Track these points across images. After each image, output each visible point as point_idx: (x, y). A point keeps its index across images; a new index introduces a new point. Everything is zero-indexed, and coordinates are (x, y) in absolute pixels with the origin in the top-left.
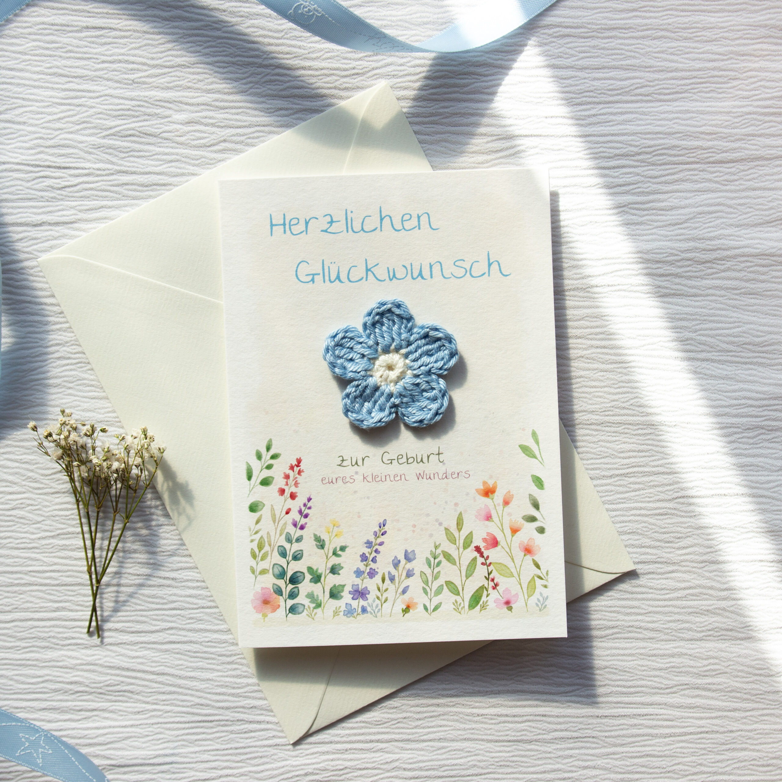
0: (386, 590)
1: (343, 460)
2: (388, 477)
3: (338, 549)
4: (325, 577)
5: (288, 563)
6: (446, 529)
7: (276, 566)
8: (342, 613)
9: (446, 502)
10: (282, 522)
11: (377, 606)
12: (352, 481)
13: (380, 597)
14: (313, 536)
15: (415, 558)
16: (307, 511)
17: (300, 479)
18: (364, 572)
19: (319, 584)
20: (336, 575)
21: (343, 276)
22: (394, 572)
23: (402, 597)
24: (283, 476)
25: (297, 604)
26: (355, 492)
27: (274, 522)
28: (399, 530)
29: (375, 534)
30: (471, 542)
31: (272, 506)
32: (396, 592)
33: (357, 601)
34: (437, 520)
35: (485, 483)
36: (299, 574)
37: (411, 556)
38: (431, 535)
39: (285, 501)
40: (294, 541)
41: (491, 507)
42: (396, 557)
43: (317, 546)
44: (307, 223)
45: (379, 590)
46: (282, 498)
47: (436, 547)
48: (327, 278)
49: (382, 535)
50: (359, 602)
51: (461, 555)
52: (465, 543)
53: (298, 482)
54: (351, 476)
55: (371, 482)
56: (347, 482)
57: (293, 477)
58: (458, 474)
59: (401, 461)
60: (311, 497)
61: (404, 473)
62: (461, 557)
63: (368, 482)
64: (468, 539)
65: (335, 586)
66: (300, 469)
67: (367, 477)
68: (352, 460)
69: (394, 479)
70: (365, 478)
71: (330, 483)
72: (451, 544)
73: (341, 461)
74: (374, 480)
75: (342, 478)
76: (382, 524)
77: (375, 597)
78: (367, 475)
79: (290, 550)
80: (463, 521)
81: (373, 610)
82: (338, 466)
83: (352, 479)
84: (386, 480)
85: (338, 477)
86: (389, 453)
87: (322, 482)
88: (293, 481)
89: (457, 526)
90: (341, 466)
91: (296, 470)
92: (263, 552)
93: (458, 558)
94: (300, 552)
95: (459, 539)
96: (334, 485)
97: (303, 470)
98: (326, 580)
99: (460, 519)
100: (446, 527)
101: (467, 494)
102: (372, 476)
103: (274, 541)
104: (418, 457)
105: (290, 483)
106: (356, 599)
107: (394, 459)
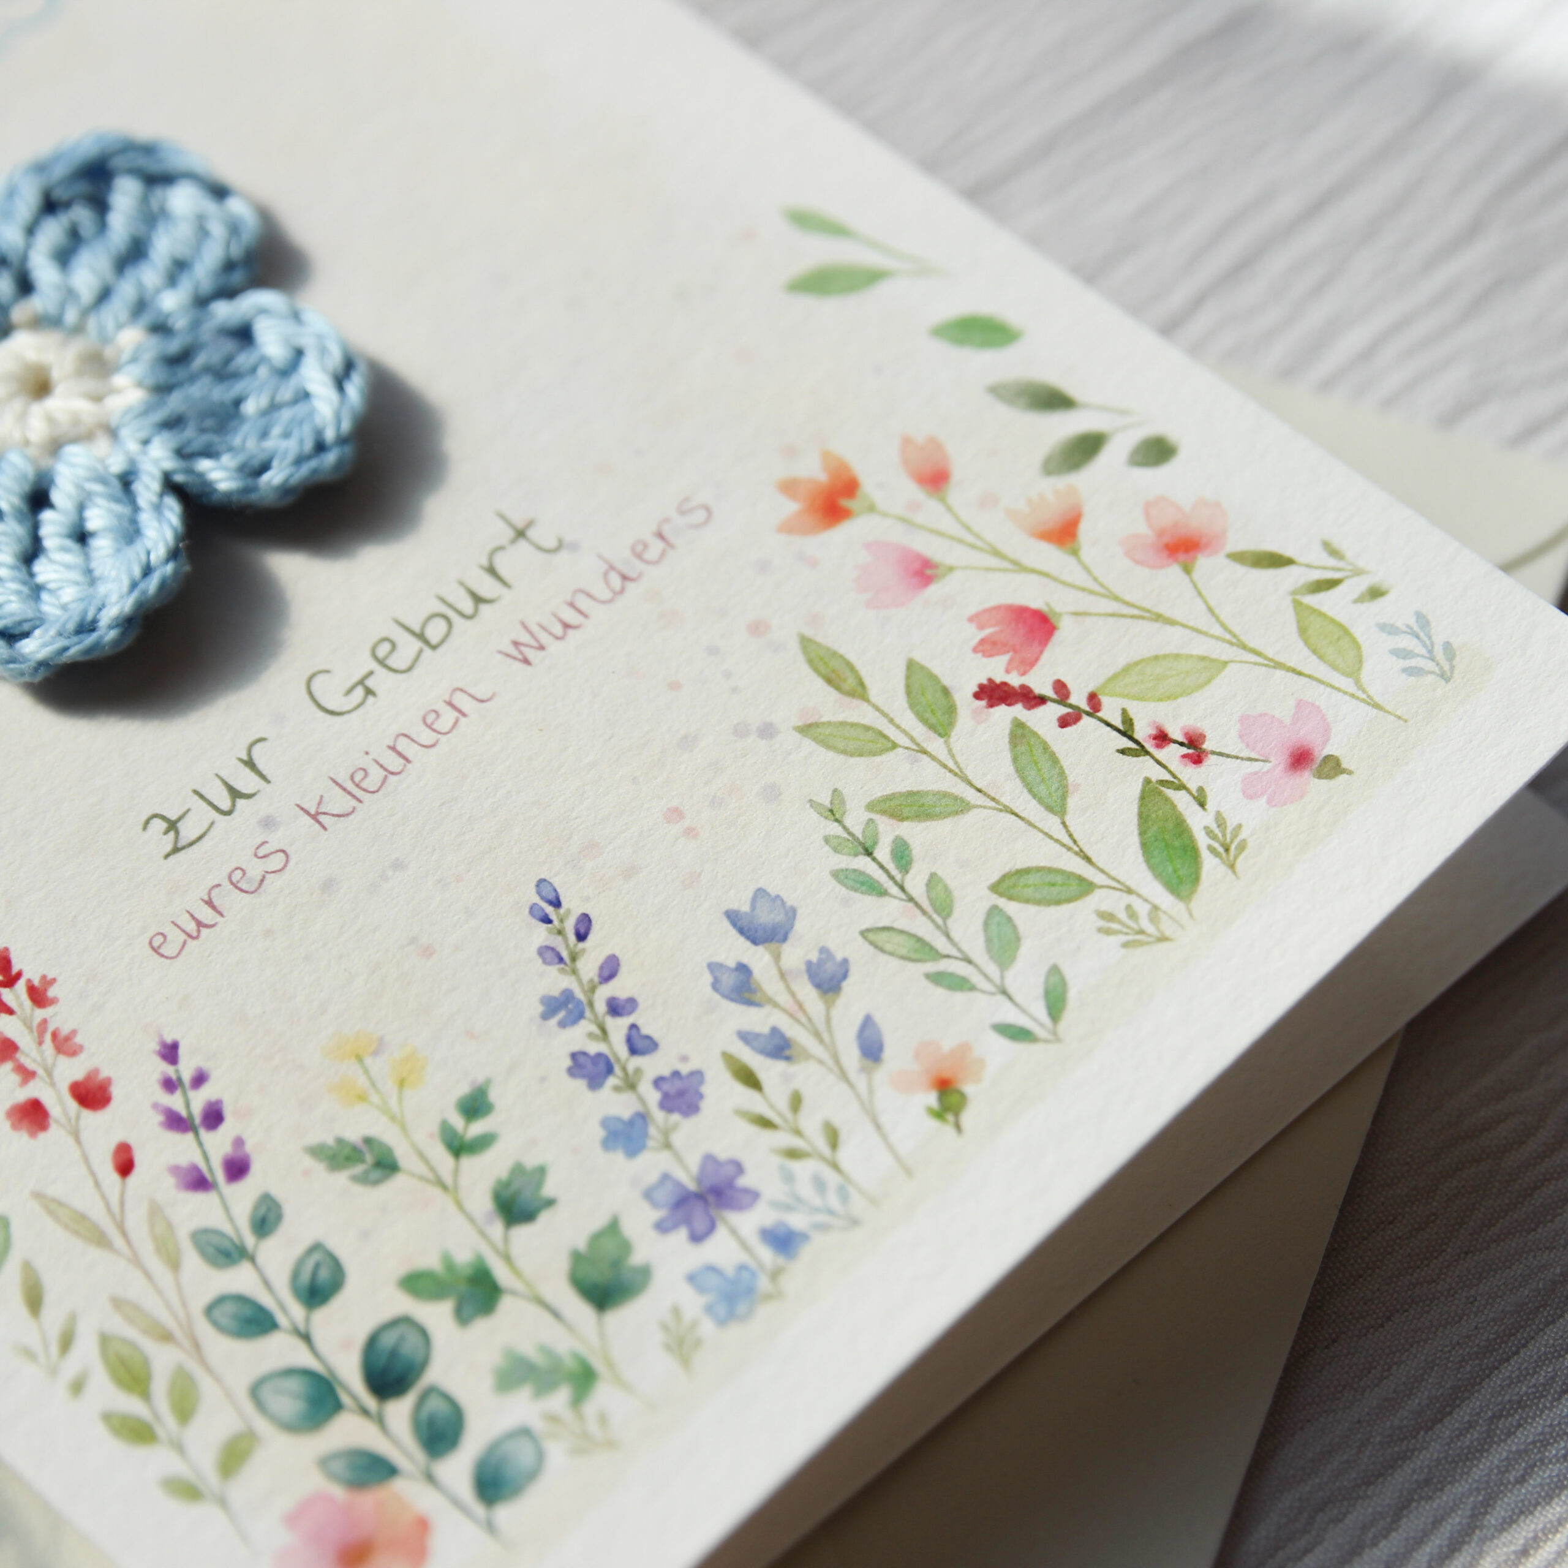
0: (796, 1102)
1: (172, 826)
2: (403, 745)
3: (457, 1122)
4: (507, 1258)
5: (306, 1337)
6: (806, 729)
7: (266, 1393)
8: (707, 1327)
10: (136, 1219)
11: (820, 1185)
12: (277, 861)
13: (797, 1142)
14: (309, 1162)
15: (792, 914)
16: (199, 1100)
17: (60, 1017)
18: (642, 1118)
19: (506, 1304)
20: (544, 1218)
22: (759, 1020)
23: (882, 1074)
25: (493, 1448)
26: (328, 885)
27: (101, 1240)
28: (629, 872)
29: (550, 955)
30: (946, 691)
31: (38, 1196)
32: (843, 1076)
33: (721, 1234)
34: (740, 731)
35: (789, 487)
36: (388, 1340)
37: (766, 917)
38: (772, 793)
39: (76, 1135)
40: (250, 1240)
41: (897, 535)
42: (713, 967)
43: (363, 1180)
45: (765, 1123)
46: (55, 1135)
47: (833, 814)
49: (581, 937)
50: (734, 1232)
51: (956, 763)
52: (928, 715)
53: (65, 1031)
54: (257, 848)
55: (354, 810)
56: (262, 881)
57: (26, 1032)
58: (660, 536)
59: (399, 660)
60: (169, 1039)
61: (456, 686)
62: (958, 767)
63: (342, 819)
64: (923, 695)
65: (577, 1257)
66: (29, 981)
67: (321, 806)
68: (208, 796)
69: (435, 731)
70: (318, 813)
71: (195, 934)
72: (878, 759)
73: (166, 832)
74: (359, 793)
75: (226, 883)
76: (544, 905)
77: (777, 1160)
78: (318, 798)
79: (267, 1283)
80: (841, 657)
81: (816, 1210)
82: (171, 858)
83: (272, 856)
84: (407, 760)
85: (207, 891)
86: (327, 672)
87: (162, 956)
88: (41, 1043)
89: (838, 688)
90: (183, 848)
91: (17, 997)
92: (160, 1387)
93: (956, 779)
94: (316, 1257)
95: (891, 721)
96: (217, 928)
97: (44, 977)
98: (521, 1263)
99: (822, 659)
100: (800, 724)
101: (764, 567)
102: (337, 788)
103: (168, 1305)
104: (451, 599)
105: (35, 1061)
106: (711, 1228)
107: (371, 673)
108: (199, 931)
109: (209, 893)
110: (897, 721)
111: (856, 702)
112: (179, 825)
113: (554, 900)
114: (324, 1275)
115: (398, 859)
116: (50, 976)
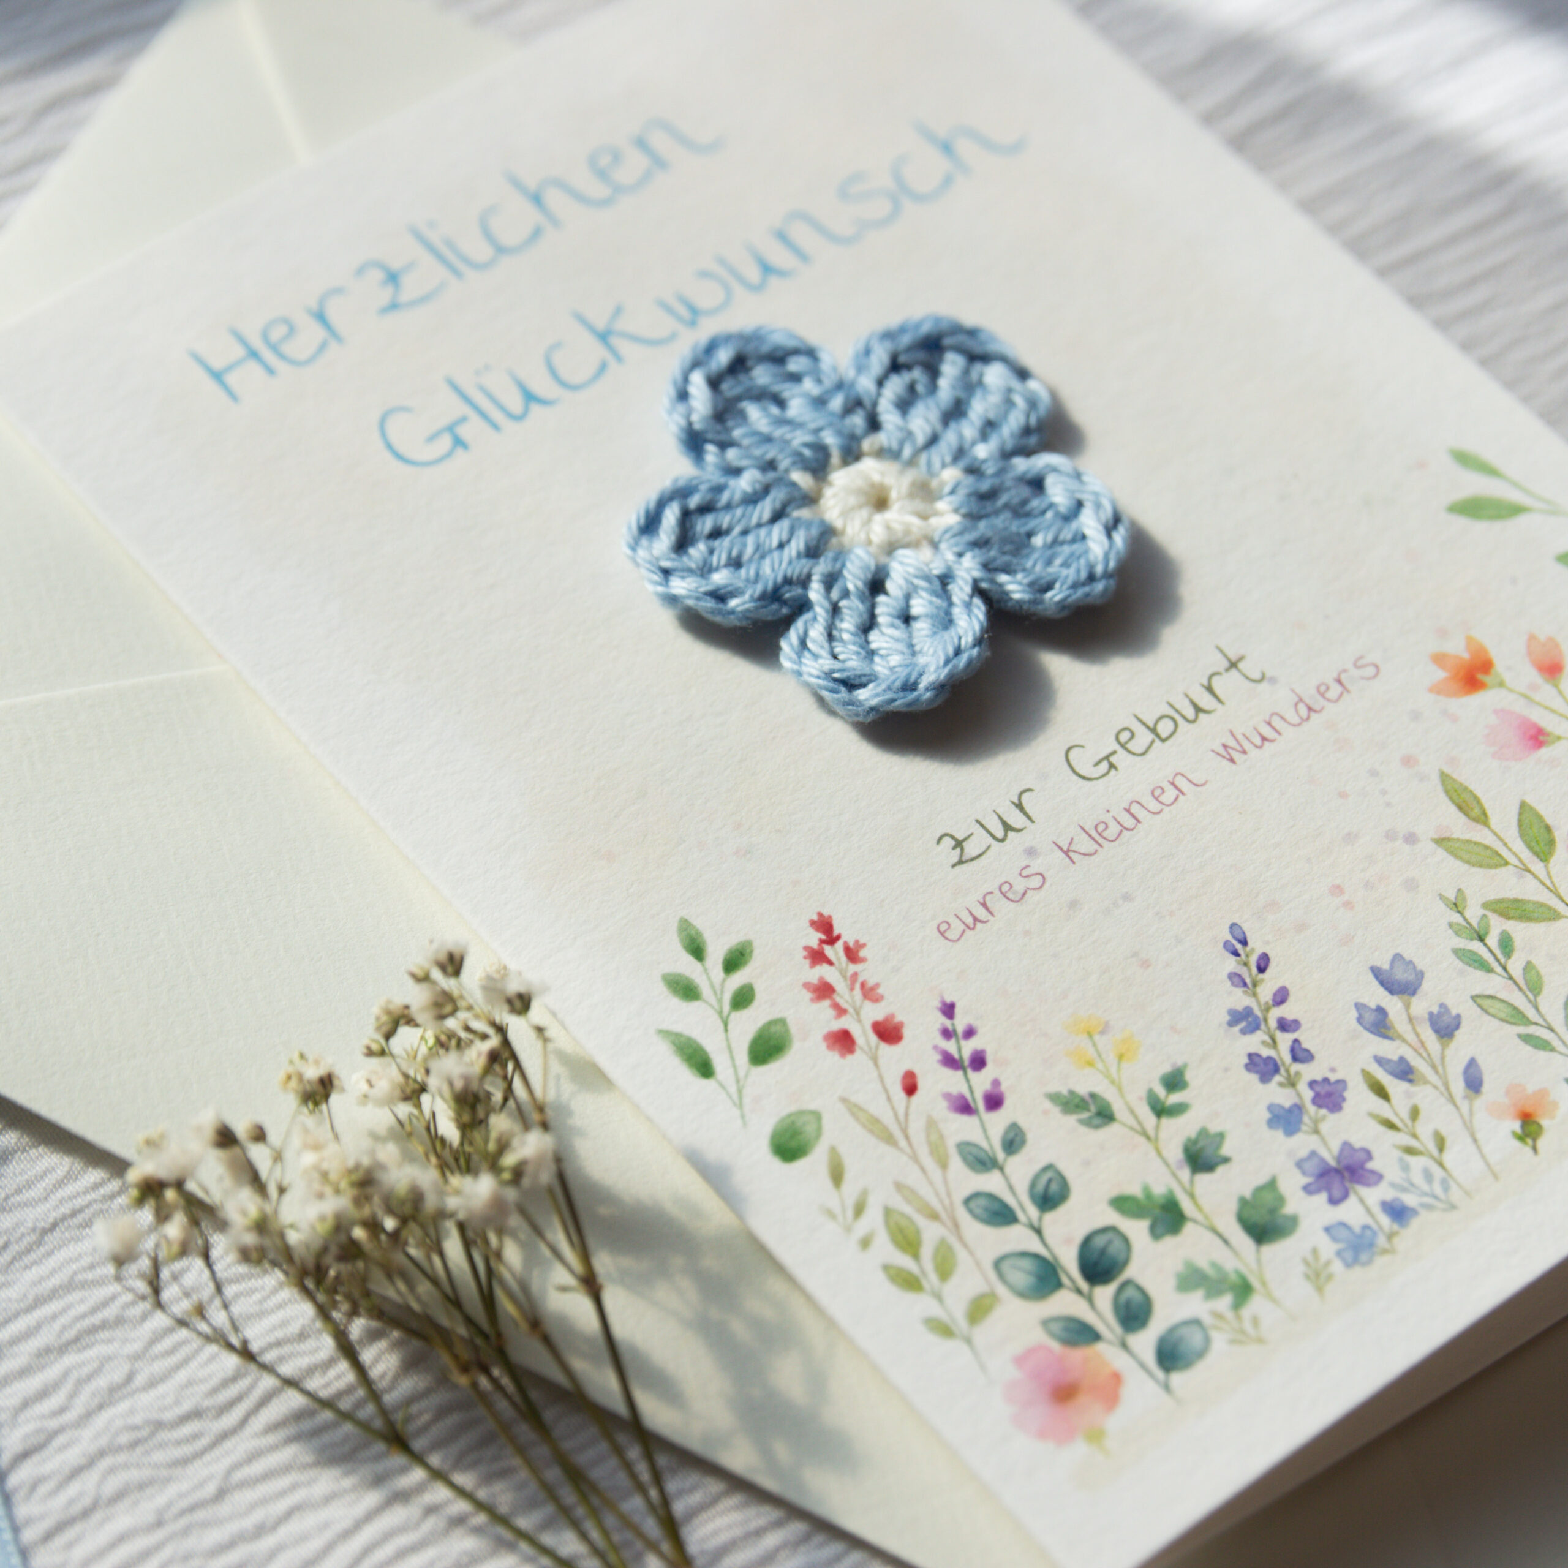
0: (1415, 1113)
1: (959, 844)
2: (1135, 809)
3: (1161, 1091)
4: (1192, 1196)
5: (1038, 1231)
6: (1441, 842)
7: (1006, 1266)
8: (1337, 1266)
9: (1374, 773)
10: (917, 1128)
11: (1428, 1176)
12: (1036, 881)
13: (1413, 1143)
14: (1048, 1105)
15: (1421, 975)
16: (968, 1048)
17: (868, 972)
18: (1298, 1108)
19: (1188, 1228)
20: (1221, 1170)
21: (544, 388)
22: (1391, 1050)
23: (1479, 1103)
24: (808, 995)
25: (1172, 1330)
26: (1074, 904)
27: (889, 1139)
28: (1301, 927)
29: (1236, 979)
30: (1548, 829)
31: (844, 1100)
32: (1451, 1099)
33: (1352, 1200)
34: (1390, 836)
35: (1439, 659)
36: (1099, 1242)
37: (1401, 975)
38: (1411, 885)
39: (875, 1060)
40: (1000, 1155)
41: (1519, 707)
42: (1359, 1006)
43: (1087, 1123)
44: (320, 316)
45: (1391, 1126)
46: (858, 1058)
47: (1457, 906)
48: (496, 416)
49: (1262, 969)
50: (1362, 1201)
51: (1552, 882)
52: (1533, 844)
53: (871, 982)
54: (1022, 870)
55: (1096, 852)
56: (1024, 894)
57: (842, 980)
58: (1339, 681)
59: (1137, 746)
60: (948, 1000)
61: (1178, 771)
62: (1554, 885)
63: (1087, 857)
64: (1531, 828)
65: (1243, 1202)
66: (845, 943)
67: (1072, 845)
68: (987, 826)
69: (1160, 802)
70: (1069, 850)
71: (972, 926)
72: (1493, 871)
73: (954, 848)
74: (1101, 840)
75: (997, 892)
76: (1235, 942)
77: (1398, 1154)
78: (1069, 840)
79: (1011, 1188)
80: (1471, 792)
81: (1426, 1194)
82: (957, 868)
83: (1033, 877)
84: (1138, 821)
85: (982, 896)
86: (1082, 747)
87: (946, 938)
88: (852, 989)
89: (1467, 814)
90: (966, 861)
91: (836, 953)
92: (927, 1251)
93: (1551, 895)
94: (1049, 1174)
95: (1505, 844)
96: (988, 924)
97: (857, 942)
98: (1202, 1201)
99: (1455, 791)
100: (1436, 837)
101: (1416, 716)
102: (1084, 835)
103: (937, 1194)
104: (1178, 706)
105: (847, 1002)
106: (1345, 1196)
107: (1114, 752)
108: (975, 924)
109: (984, 897)
110: (1510, 845)
111: (1480, 827)
112: (964, 844)
113: (1243, 940)
114: (1054, 1187)
115: (1127, 893)
116: (862, 941)
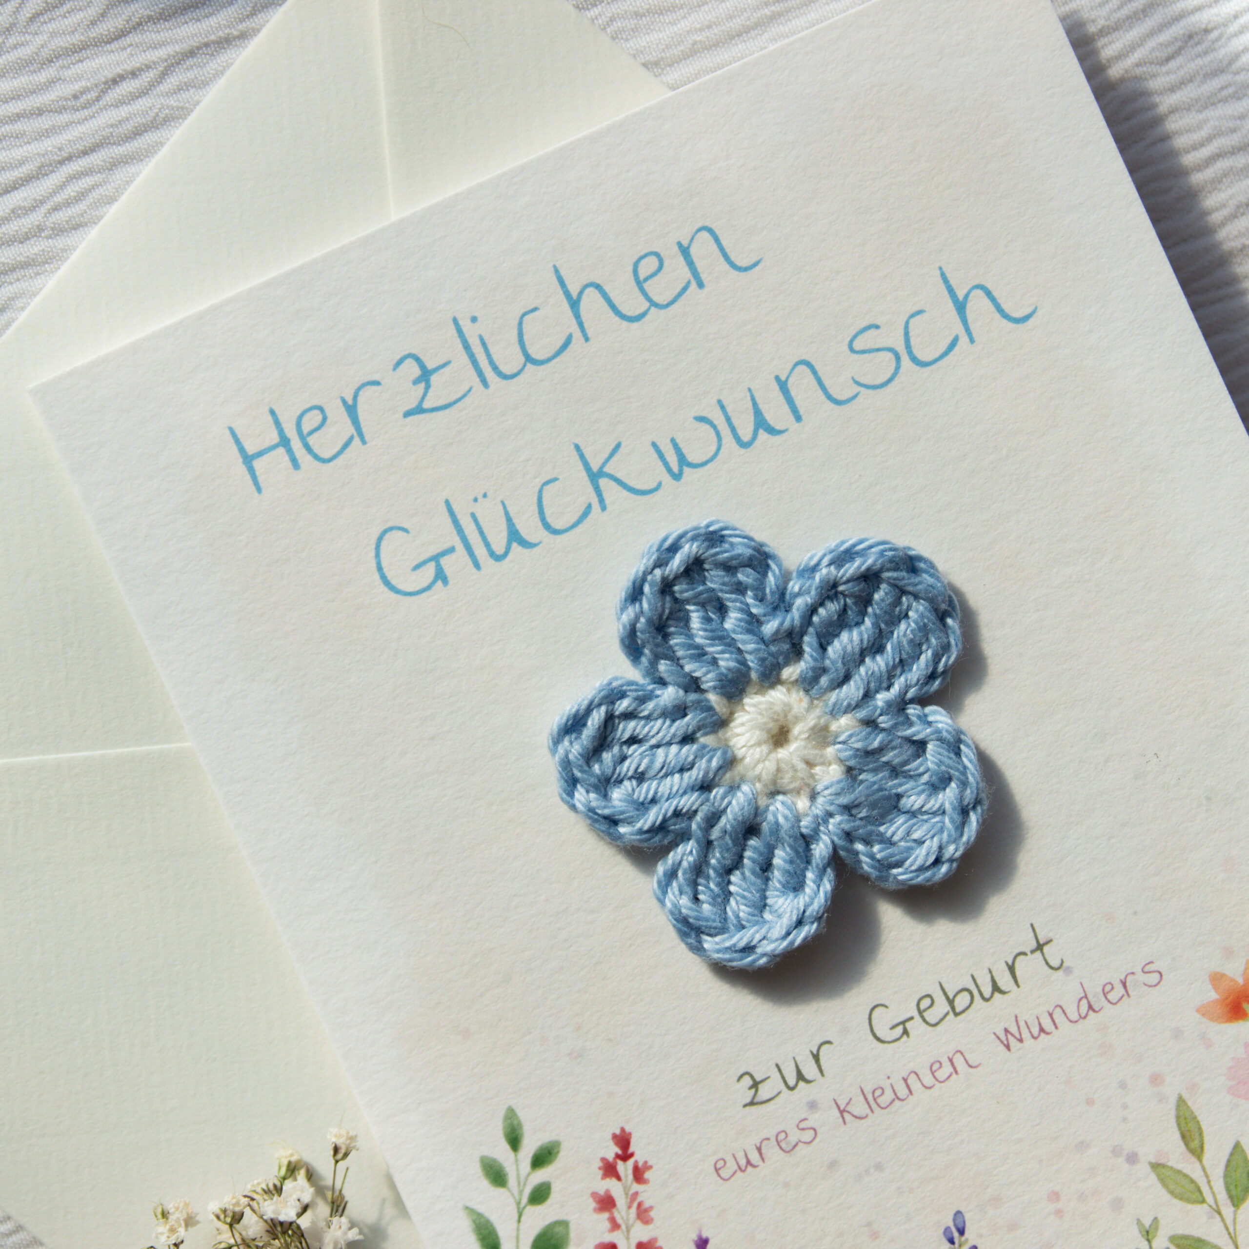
1: (755, 1085)
2: (912, 1080)
6: (1156, 1166)
9: (1123, 1085)
12: (808, 1136)
17: (648, 1194)
21: (529, 527)
24: (592, 1204)
26: (833, 1165)
28: (1013, 1226)
34: (1116, 1151)
35: (1216, 979)
38: (1117, 1205)
44: (351, 410)
47: (1148, 1235)
48: (481, 552)
51: (1235, 1229)
52: (1232, 1187)
53: (646, 1205)
54: (800, 1122)
55: (867, 1116)
56: (795, 1146)
57: (624, 1196)
58: (1124, 984)
59: (932, 1016)
60: (704, 1236)
61: (959, 1049)
62: (1235, 1233)
63: (858, 1120)
64: (1235, 1171)
66: (636, 1162)
67: (848, 1106)
68: (784, 1072)
69: (935, 1077)
70: (844, 1110)
71: (743, 1168)
72: (1190, 1206)
73: (750, 1088)
74: (874, 1106)
75: (773, 1139)
76: (954, 1230)
78: (848, 1099)
80: (1198, 1122)
82: (747, 1108)
83: (807, 1131)
84: (911, 1092)
85: (760, 1140)
86: (886, 1007)
87: (719, 1175)
88: (630, 1207)
89: (1187, 1144)
90: (757, 1104)
91: (626, 1170)
93: (1229, 1241)
95: (1209, 1182)
96: (758, 1169)
97: (646, 1162)
99: (1185, 1119)
100: (1154, 1161)
101: (1177, 1034)
102: (862, 1097)
104: (979, 982)
105: (622, 1218)
107: (912, 1018)
108: (746, 1167)
109: (761, 1143)
110: (1212, 1183)
111: (1193, 1159)
112: (760, 1086)
113: (961, 1229)
115: (880, 1163)
116: (650, 1163)
